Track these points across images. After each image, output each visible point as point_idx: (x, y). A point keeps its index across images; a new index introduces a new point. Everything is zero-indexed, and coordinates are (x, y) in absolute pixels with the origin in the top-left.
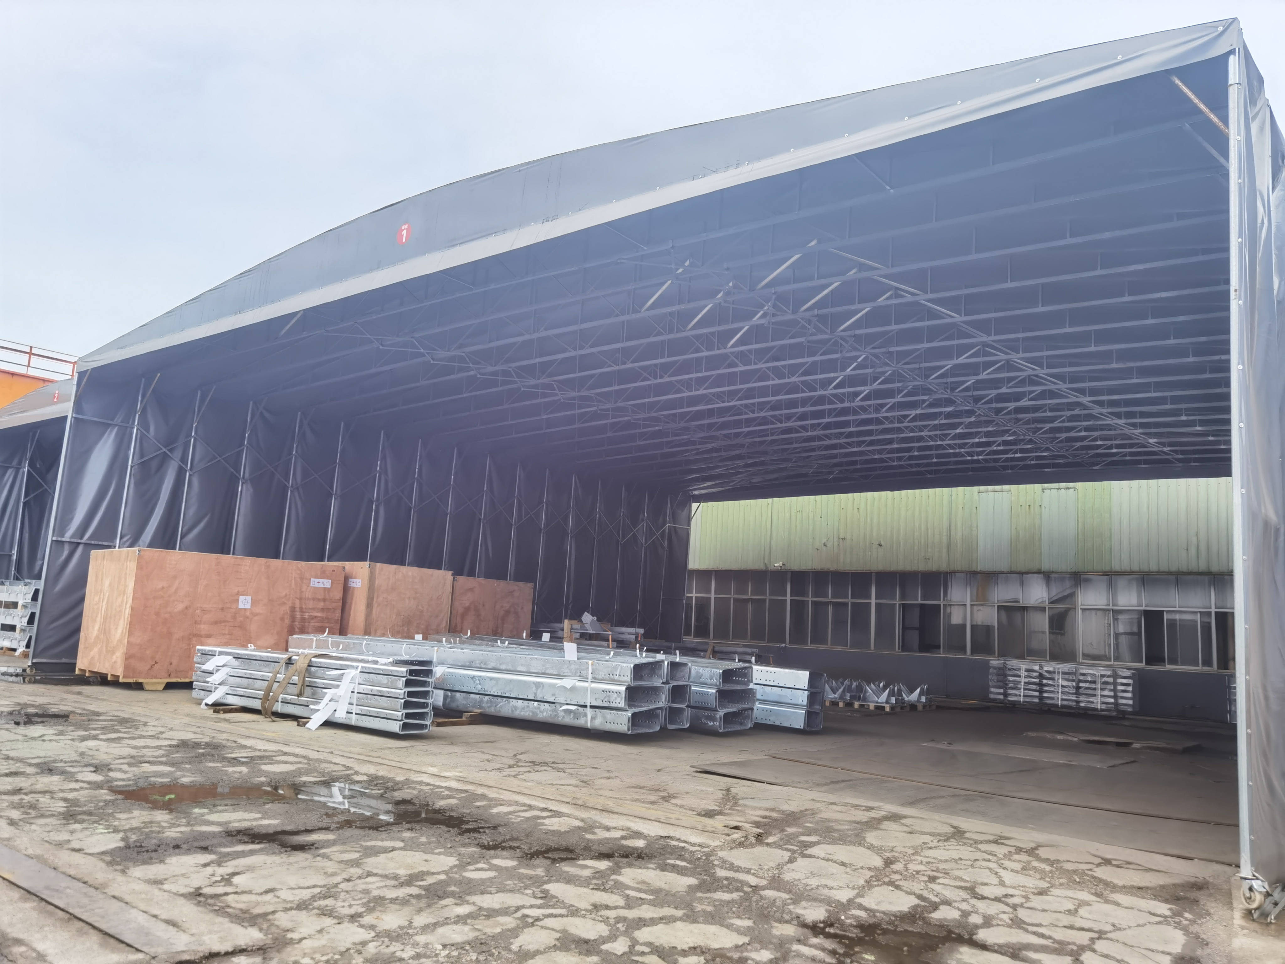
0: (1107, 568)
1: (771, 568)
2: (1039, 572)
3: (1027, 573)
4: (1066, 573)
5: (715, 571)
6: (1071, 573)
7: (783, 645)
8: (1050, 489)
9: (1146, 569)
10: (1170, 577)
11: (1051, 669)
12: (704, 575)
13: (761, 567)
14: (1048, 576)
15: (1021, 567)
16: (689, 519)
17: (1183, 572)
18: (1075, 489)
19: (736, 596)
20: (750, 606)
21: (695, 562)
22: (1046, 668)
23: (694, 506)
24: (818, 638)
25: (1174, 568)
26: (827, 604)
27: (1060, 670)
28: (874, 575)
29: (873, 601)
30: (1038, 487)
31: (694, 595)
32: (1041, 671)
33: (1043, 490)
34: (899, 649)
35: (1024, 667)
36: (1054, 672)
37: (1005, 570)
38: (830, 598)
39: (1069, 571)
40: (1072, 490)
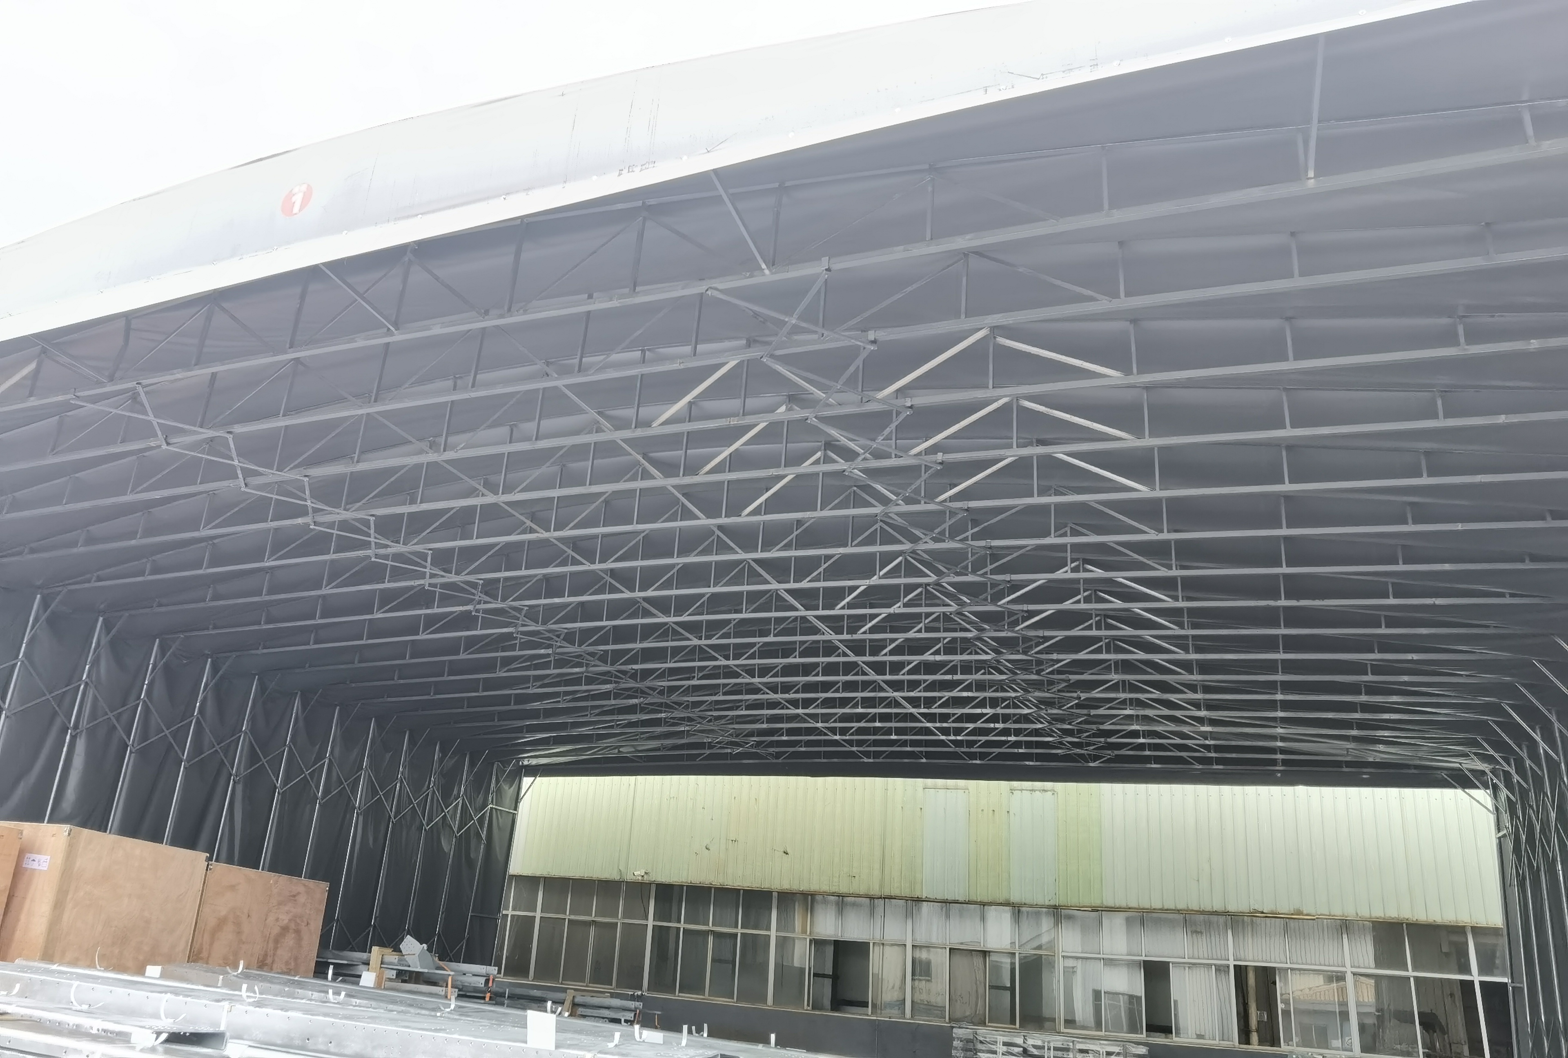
0: (1097, 902)
1: (629, 878)
2: (1007, 904)
3: (991, 904)
4: (1042, 907)
5: (545, 878)
6: (1049, 907)
7: (639, 993)
8: (1021, 790)
9: (1145, 904)
10: (1176, 916)
11: (1039, 1043)
12: (531, 882)
13: (616, 877)
14: (1017, 909)
15: (982, 895)
16: (517, 800)
17: (1192, 910)
18: (1054, 792)
19: (573, 917)
20: (592, 931)
21: (518, 865)
22: (1030, 1042)
23: (527, 781)
24: (693, 984)
25: (1181, 906)
26: (706, 933)
27: (1052, 1045)
28: (775, 895)
29: (773, 933)
30: (1003, 786)
31: (510, 912)
32: (1025, 1046)
33: (1012, 790)
34: (808, 1005)
35: (1001, 1039)
36: (1043, 1047)
37: (961, 899)
38: (711, 927)
39: (1047, 903)
40: (1050, 793)
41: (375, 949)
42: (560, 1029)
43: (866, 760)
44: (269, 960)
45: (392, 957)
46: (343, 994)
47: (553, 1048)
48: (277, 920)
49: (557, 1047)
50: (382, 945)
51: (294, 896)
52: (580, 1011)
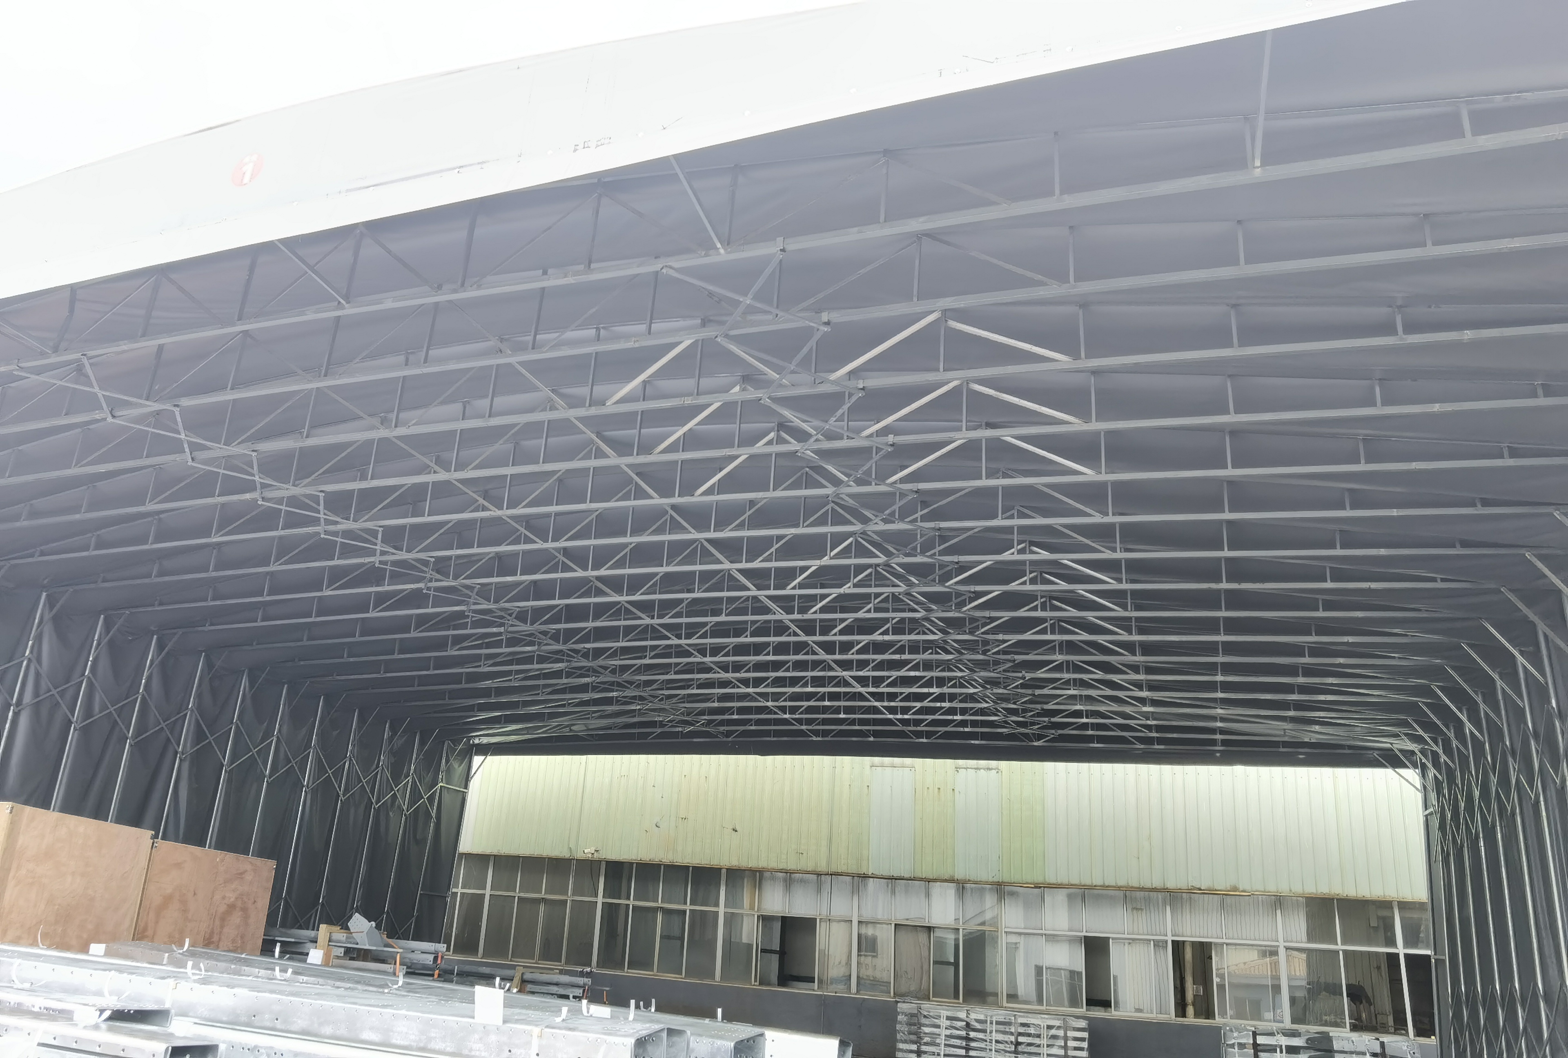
0: (1039, 879)
1: (580, 855)
2: (951, 880)
3: (935, 880)
4: (987, 883)
5: (495, 856)
6: (992, 884)
7: (589, 969)
8: (967, 768)
9: (1088, 882)
10: (1117, 893)
11: (982, 1017)
12: (481, 860)
13: (565, 854)
14: (961, 886)
15: (926, 872)
16: (467, 779)
17: (1132, 887)
18: (998, 770)
19: (522, 895)
20: (542, 908)
21: (467, 844)
22: (973, 1016)
23: (477, 760)
24: (641, 961)
25: (1121, 883)
26: (655, 910)
27: (994, 1020)
28: (724, 872)
29: (721, 910)
30: (946, 765)
31: (459, 890)
32: (968, 1020)
33: (957, 769)
34: (755, 981)
35: (945, 1013)
36: (986, 1022)
37: (907, 875)
38: (660, 904)
39: (991, 880)
40: (994, 772)
41: (323, 927)
42: (507, 1004)
43: (814, 738)
44: (215, 938)
45: (339, 935)
46: (290, 971)
47: (500, 1022)
48: (224, 898)
49: (505, 1022)
50: (330, 922)
51: (241, 874)
52: (529, 987)
